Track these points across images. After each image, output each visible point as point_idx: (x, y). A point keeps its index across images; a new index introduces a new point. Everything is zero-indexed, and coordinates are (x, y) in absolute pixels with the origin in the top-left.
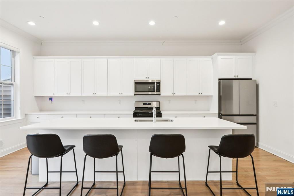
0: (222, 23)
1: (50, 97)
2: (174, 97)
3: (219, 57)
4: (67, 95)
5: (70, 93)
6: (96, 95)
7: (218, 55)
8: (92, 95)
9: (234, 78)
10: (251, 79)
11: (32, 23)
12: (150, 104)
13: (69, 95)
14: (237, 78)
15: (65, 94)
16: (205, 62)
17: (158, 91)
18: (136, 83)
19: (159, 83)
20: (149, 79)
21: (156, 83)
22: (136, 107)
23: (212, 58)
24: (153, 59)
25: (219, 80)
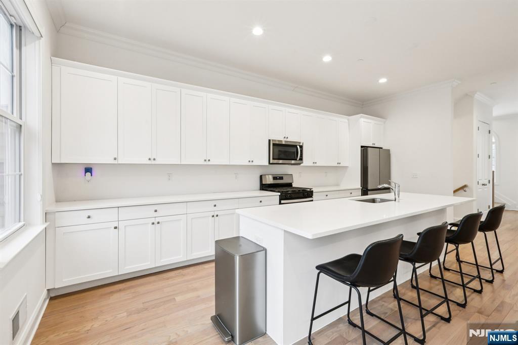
0: (383, 80)
1: (87, 166)
2: (315, 168)
3: (362, 120)
4: (149, 162)
5: (155, 158)
7: (361, 117)
8: (203, 163)
9: (372, 146)
10: (382, 148)
12: (282, 178)
14: (374, 146)
15: (145, 161)
16: (342, 122)
17: (301, 159)
18: (274, 145)
19: (301, 147)
20: (288, 140)
21: (298, 147)
22: (264, 183)
23: (348, 120)
24: (291, 110)
25: (362, 147)
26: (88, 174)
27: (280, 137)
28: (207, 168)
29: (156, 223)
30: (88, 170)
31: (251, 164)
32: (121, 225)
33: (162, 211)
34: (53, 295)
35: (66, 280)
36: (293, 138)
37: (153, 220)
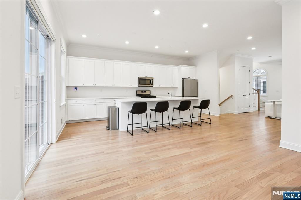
1: (75, 87)
2: (160, 88)
3: (182, 67)
4: (94, 86)
5: (96, 84)
6: (114, 86)
7: (182, 66)
8: (112, 86)
9: (188, 78)
10: (194, 79)
11: (84, 36)
12: (145, 92)
13: (95, 86)
14: (189, 78)
16: (175, 68)
17: (152, 84)
18: (140, 79)
19: (153, 79)
20: (147, 77)
21: (151, 80)
22: (137, 94)
23: (178, 67)
24: (149, 65)
25: (182, 79)
26: (76, 89)
27: (143, 76)
28: (113, 88)
29: (95, 104)
30: (76, 88)
31: (130, 86)
32: (85, 104)
33: (97, 101)
34: (67, 123)
35: (70, 119)
36: (148, 76)
37: (94, 104)
